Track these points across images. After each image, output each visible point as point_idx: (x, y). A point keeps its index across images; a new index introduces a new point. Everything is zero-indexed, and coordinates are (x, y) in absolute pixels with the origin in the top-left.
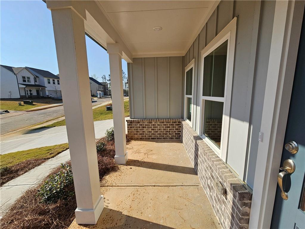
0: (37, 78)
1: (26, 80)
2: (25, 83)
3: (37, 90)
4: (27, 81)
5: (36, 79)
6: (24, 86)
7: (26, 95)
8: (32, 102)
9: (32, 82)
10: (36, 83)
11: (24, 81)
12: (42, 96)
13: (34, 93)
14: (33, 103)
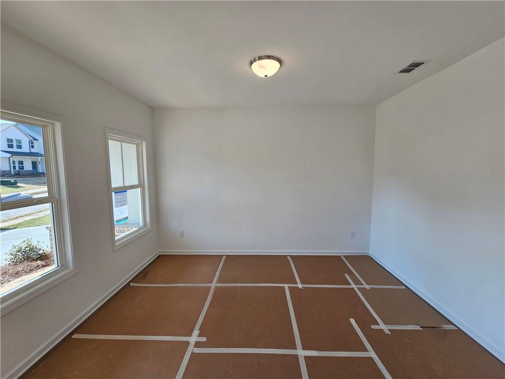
0: (35, 142)
1: (15, 144)
2: (11, 150)
3: (32, 162)
4: (15, 146)
5: (32, 143)
6: (9, 155)
7: (10, 171)
8: (15, 183)
9: (26, 148)
10: (33, 150)
11: (11, 146)
12: (41, 172)
13: (28, 167)
14: (18, 184)
